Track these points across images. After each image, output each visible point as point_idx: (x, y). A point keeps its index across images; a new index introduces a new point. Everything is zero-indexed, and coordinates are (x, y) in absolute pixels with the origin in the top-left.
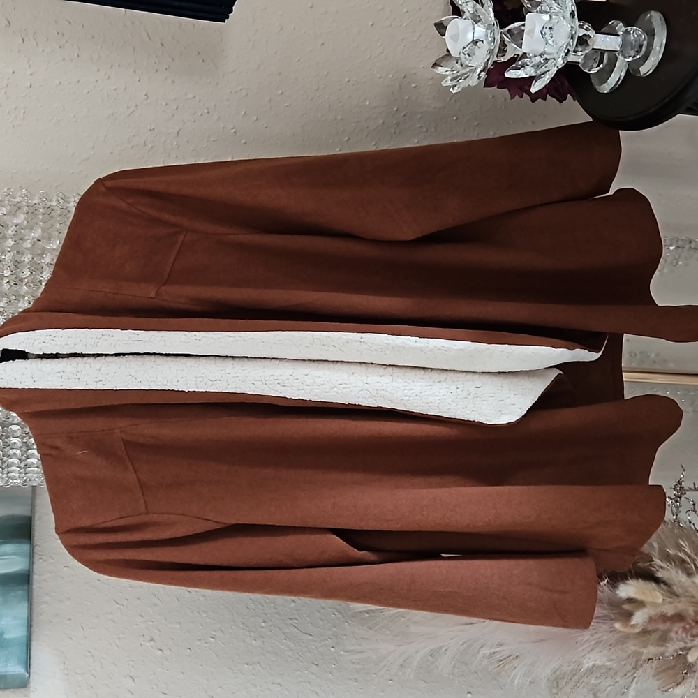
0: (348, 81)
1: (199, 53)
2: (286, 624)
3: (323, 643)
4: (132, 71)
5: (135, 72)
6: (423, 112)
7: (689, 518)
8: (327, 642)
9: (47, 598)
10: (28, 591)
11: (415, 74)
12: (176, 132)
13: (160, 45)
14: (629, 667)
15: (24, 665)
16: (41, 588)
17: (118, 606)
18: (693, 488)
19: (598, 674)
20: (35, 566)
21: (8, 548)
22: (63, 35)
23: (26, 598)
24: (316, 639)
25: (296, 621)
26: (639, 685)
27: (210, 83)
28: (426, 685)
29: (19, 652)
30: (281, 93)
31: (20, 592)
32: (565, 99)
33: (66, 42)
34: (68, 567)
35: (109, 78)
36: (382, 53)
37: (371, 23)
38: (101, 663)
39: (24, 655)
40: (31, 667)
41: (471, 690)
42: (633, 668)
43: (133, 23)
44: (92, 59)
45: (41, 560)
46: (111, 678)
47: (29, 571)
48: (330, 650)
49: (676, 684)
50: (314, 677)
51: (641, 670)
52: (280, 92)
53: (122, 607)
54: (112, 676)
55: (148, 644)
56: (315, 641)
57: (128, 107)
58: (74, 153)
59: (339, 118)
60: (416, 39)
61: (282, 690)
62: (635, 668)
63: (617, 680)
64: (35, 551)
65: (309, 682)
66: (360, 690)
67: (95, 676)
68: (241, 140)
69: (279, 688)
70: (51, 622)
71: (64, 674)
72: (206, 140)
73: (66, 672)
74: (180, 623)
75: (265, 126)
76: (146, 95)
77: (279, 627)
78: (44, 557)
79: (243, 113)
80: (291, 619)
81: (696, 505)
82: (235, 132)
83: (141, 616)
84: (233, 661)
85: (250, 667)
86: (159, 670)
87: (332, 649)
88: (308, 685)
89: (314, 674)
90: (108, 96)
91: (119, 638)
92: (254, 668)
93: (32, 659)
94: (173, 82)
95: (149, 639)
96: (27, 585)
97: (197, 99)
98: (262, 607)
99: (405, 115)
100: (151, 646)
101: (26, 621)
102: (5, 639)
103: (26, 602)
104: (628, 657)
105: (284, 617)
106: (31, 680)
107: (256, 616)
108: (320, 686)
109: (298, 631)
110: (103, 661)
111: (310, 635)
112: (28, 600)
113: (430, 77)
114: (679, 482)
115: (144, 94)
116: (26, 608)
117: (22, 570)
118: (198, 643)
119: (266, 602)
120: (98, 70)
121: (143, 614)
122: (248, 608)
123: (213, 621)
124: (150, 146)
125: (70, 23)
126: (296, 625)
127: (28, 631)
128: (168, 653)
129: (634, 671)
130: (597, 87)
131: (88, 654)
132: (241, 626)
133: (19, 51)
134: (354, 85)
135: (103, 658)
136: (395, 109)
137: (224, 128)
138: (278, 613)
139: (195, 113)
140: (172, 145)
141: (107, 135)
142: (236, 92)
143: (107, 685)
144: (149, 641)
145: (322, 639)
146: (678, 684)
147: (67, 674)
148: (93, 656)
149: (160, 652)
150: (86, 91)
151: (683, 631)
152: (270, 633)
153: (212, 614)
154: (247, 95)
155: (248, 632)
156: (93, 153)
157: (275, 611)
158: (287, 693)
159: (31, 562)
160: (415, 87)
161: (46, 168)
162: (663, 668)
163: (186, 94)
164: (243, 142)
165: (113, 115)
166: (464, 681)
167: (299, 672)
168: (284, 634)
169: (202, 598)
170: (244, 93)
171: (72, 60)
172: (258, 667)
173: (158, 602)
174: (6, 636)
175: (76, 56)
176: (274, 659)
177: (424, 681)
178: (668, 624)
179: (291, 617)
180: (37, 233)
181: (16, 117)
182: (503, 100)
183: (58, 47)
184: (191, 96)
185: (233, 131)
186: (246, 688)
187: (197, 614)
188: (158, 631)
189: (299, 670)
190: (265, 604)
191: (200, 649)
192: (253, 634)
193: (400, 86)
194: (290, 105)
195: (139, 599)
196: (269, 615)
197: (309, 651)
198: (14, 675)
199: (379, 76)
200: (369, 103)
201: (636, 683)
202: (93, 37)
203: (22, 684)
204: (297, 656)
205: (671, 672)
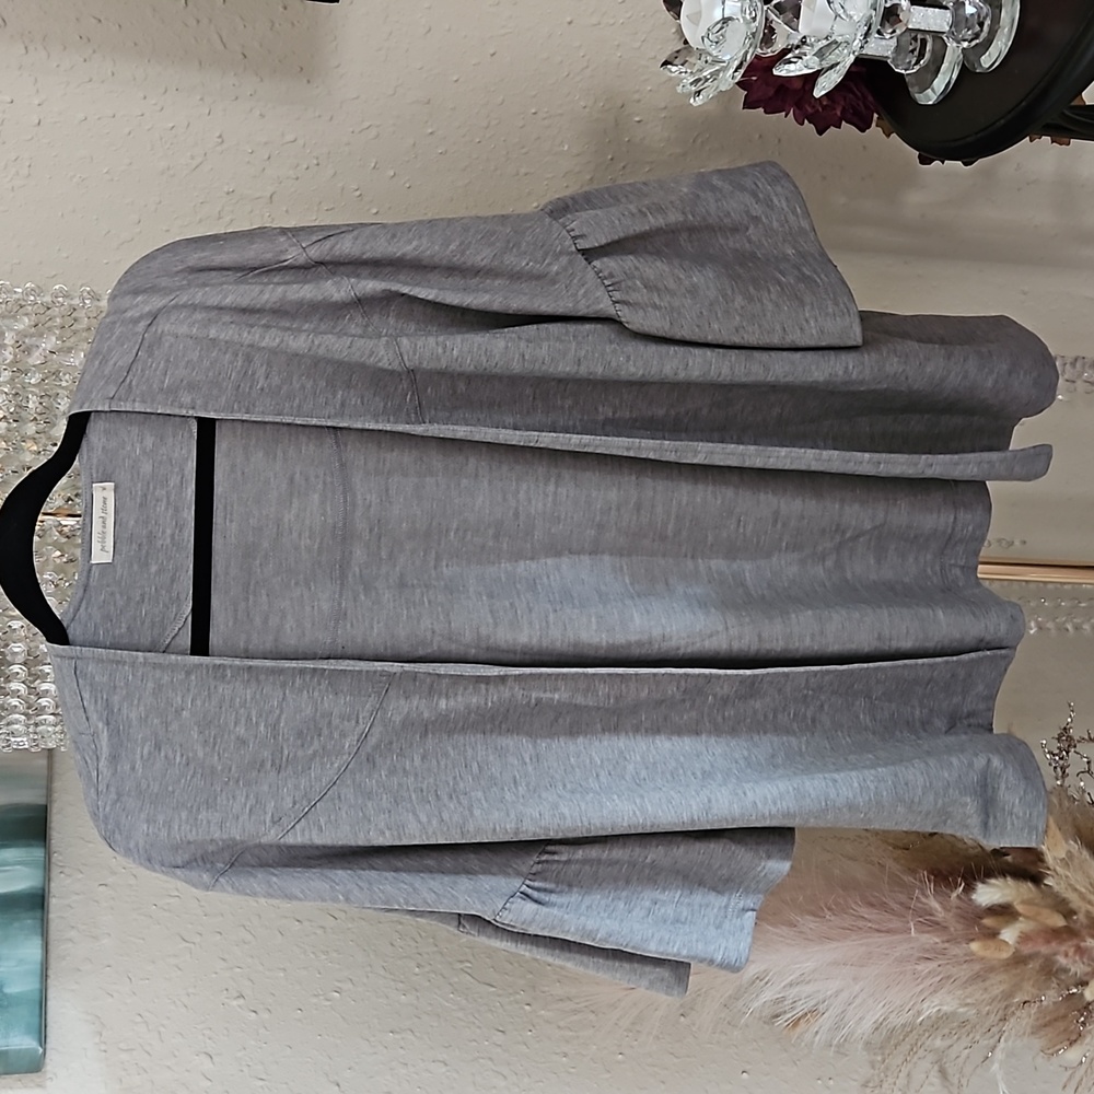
0: (535, 113)
1: (302, 69)
2: (454, 969)
3: (512, 999)
4: (199, 98)
5: (202, 99)
6: (652, 163)
7: (1082, 784)
8: (518, 996)
9: (73, 933)
10: (42, 920)
11: (639, 101)
12: (269, 195)
13: (241, 56)
14: (993, 1018)
15: (37, 1036)
16: (62, 917)
17: (187, 945)
18: (1086, 737)
19: (946, 1031)
20: (52, 885)
21: (10, 854)
22: (89, 40)
23: (39, 931)
24: (500, 992)
25: (469, 965)
26: (1010, 1043)
27: (320, 116)
28: (676, 1060)
29: (28, 1014)
30: (431, 133)
31: (29, 921)
32: (869, 127)
33: (94, 52)
34: (106, 885)
35: (162, 109)
36: (587, 67)
37: (569, 19)
38: (159, 1033)
39: (36, 1020)
40: (48, 1040)
41: (747, 1067)
42: (1001, 1020)
43: (198, 21)
44: (135, 79)
45: (62, 875)
46: (175, 1056)
47: (44, 890)
48: (523, 1009)
49: (1068, 1043)
50: (499, 1050)
51: (1012, 1020)
52: (430, 131)
53: (192, 945)
54: (177, 1053)
55: (235, 1003)
56: (499, 995)
57: (192, 158)
58: (109, 232)
59: (523, 171)
60: (639, 44)
61: (448, 1071)
62: (1004, 1019)
63: (976, 1039)
64: (53, 860)
65: (490, 1059)
66: (573, 1070)
67: (149, 1054)
68: (369, 210)
69: (444, 1069)
70: (79, 970)
71: (100, 1050)
72: (316, 208)
73: (103, 1047)
74: (285, 970)
75: (408, 185)
76: (220, 137)
77: (442, 975)
78: (66, 870)
79: (373, 165)
80: (461, 962)
81: (1092, 764)
82: (360, 195)
83: (223, 959)
84: (370, 1027)
85: (397, 1036)
86: (253, 1043)
87: (527, 1007)
88: (490, 1063)
89: (500, 1046)
90: (161, 139)
91: (188, 995)
92: (403, 1039)
93: (48, 1028)
94: (262, 116)
95: (236, 994)
96: (40, 911)
97: (301, 142)
98: (414, 944)
99: (624, 167)
100: (239, 1006)
101: (39, 966)
102: (5, 995)
103: (40, 938)
104: (993, 1000)
105: (450, 960)
106: (47, 1060)
107: (405, 957)
108: (509, 1064)
109: (472, 980)
110: (162, 1029)
111: (492, 986)
112: (42, 936)
113: (663, 105)
114: (1065, 728)
115: (218, 134)
116: (40, 946)
117: (32, 888)
118: (315, 1000)
119: (421, 936)
120: (145, 98)
121: (226, 957)
122: (392, 945)
123: (337, 966)
124: (228, 219)
125: (100, 21)
126: (469, 971)
127: (41, 983)
128: (266, 1016)
129: (1001, 1024)
130: (916, 95)
131: (139, 1019)
132: (382, 972)
133: (20, 68)
134: (545, 119)
135: (163, 1026)
136: (610, 157)
137: (343, 189)
138: (441, 953)
139: (298, 165)
140: (263, 216)
141: (160, 202)
142: (360, 132)
143: (169, 1067)
144: (235, 999)
145: (511, 991)
146: (1072, 1043)
147: (105, 1051)
148: (146, 1022)
149: (254, 1014)
150: (127, 130)
151: (1076, 952)
152: (428, 984)
153: (335, 955)
154: (378, 136)
155: (392, 983)
156: (138, 230)
157: (436, 949)
158: (456, 1075)
159: (47, 877)
160: (639, 122)
161: (65, 255)
162: (1048, 1019)
163: (283, 135)
164: (374, 211)
165: (168, 169)
166: (736, 1054)
167: (475, 1044)
168: (450, 984)
169: (319, 931)
170: (373, 132)
171: (103, 82)
172: (410, 1036)
173: (249, 937)
174: (7, 990)
175: (110, 74)
176: (435, 1024)
177: (672, 1054)
178: (1054, 944)
179: (462, 958)
180: (50, 342)
181: (17, 173)
182: (776, 141)
183: (82, 60)
184: (290, 137)
185: (358, 193)
186: (391, 1069)
187: (312, 956)
188: (250, 983)
189: (475, 1041)
190: (419, 939)
191: (316, 1009)
192: (401, 985)
193: (616, 121)
194: (446, 152)
195: (220, 933)
196: (426, 956)
197: (491, 1010)
198: (20, 1050)
199: (582, 104)
200: (569, 148)
201: (1006, 1041)
202: (135, 44)
203: (33, 1065)
204: (473, 1019)
205: (1061, 1025)
